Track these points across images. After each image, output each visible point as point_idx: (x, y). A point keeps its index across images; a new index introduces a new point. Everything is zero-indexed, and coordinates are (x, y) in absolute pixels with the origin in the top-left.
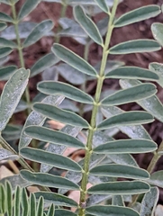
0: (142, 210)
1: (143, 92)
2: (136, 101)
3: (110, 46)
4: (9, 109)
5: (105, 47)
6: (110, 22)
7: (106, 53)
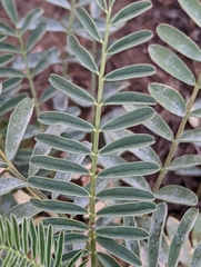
0: (152, 227)
1: (142, 116)
2: (143, 123)
3: (105, 74)
4: (17, 138)
5: (101, 74)
6: (103, 50)
7: (102, 80)
